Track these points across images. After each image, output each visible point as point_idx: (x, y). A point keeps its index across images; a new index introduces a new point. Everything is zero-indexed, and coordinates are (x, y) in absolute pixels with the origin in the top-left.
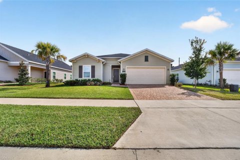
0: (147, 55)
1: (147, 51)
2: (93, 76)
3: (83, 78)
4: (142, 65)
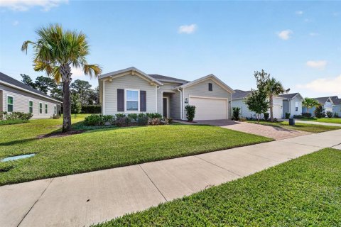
0: (210, 82)
1: (211, 77)
2: (143, 107)
3: (126, 112)
4: (206, 95)
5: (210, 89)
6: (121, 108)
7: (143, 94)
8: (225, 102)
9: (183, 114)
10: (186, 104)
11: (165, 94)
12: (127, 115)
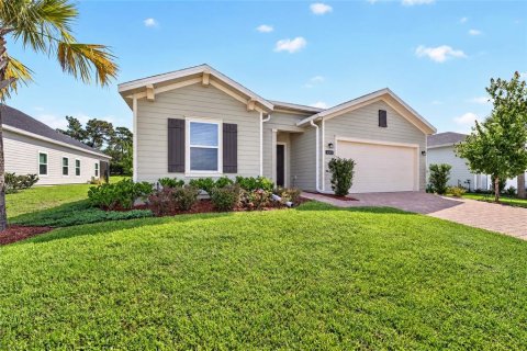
0: (382, 107)
4: (373, 137)
5: (383, 122)
6: (176, 163)
7: (230, 132)
8: (412, 152)
9: (323, 181)
10: (330, 157)
11: (281, 134)
12: (187, 182)
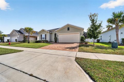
0: (68, 27)
1: (68, 25)
2: (46, 39)
8: (78, 34)
